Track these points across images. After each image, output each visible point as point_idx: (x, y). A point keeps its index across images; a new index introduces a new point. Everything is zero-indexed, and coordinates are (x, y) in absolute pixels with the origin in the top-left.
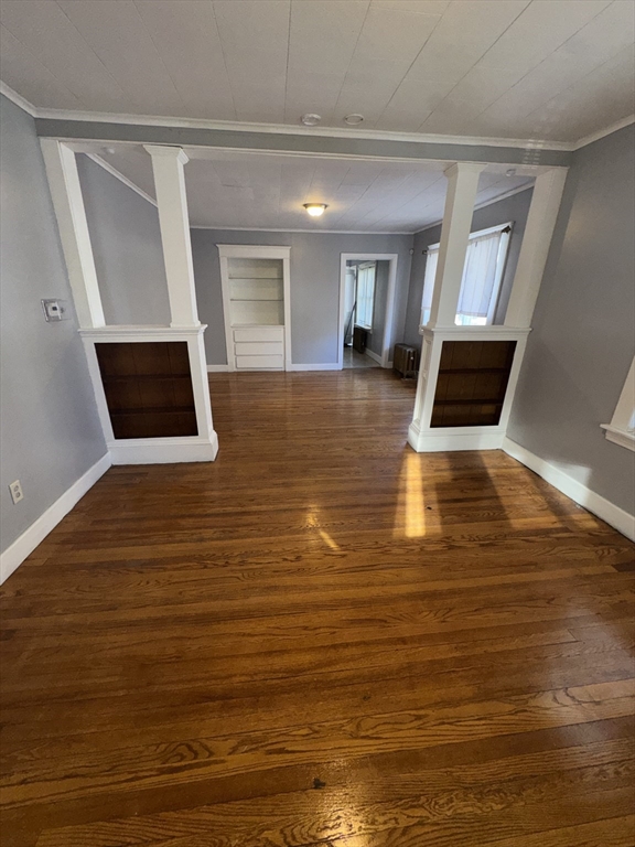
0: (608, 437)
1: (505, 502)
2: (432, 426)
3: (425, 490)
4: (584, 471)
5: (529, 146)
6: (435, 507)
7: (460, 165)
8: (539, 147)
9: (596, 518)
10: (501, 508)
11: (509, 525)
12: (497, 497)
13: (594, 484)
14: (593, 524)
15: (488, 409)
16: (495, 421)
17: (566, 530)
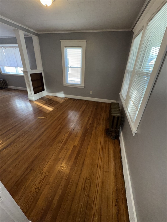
0: (64, 86)
1: (56, 101)
2: (35, 94)
3: (44, 105)
4: (62, 92)
5: (31, 30)
6: (49, 106)
7: (19, 30)
8: (33, 31)
9: (67, 98)
10: (57, 102)
11: (60, 103)
12: (55, 101)
13: (65, 93)
14: (67, 99)
15: (41, 88)
16: (44, 90)
17: (66, 100)
